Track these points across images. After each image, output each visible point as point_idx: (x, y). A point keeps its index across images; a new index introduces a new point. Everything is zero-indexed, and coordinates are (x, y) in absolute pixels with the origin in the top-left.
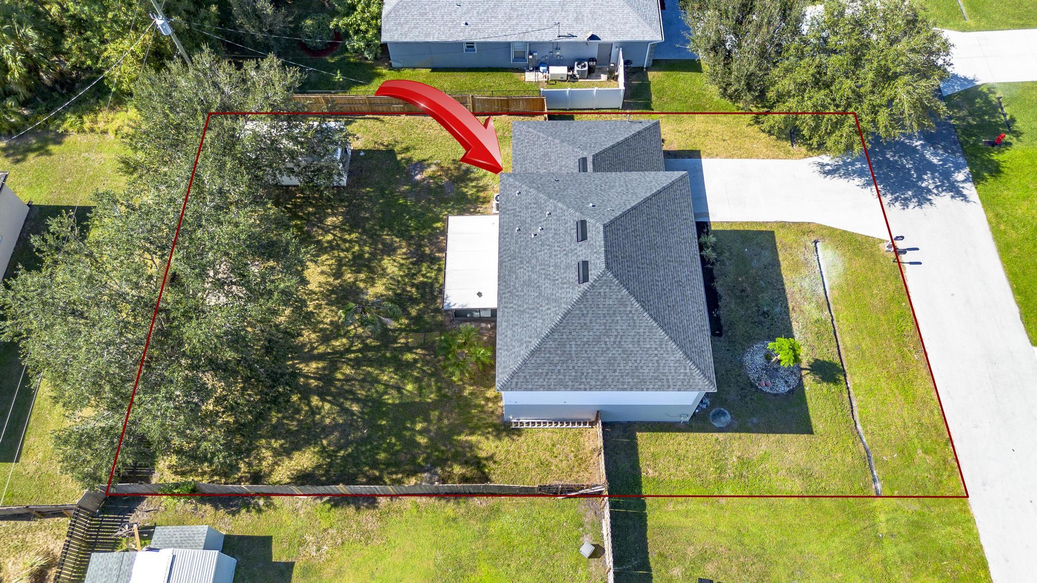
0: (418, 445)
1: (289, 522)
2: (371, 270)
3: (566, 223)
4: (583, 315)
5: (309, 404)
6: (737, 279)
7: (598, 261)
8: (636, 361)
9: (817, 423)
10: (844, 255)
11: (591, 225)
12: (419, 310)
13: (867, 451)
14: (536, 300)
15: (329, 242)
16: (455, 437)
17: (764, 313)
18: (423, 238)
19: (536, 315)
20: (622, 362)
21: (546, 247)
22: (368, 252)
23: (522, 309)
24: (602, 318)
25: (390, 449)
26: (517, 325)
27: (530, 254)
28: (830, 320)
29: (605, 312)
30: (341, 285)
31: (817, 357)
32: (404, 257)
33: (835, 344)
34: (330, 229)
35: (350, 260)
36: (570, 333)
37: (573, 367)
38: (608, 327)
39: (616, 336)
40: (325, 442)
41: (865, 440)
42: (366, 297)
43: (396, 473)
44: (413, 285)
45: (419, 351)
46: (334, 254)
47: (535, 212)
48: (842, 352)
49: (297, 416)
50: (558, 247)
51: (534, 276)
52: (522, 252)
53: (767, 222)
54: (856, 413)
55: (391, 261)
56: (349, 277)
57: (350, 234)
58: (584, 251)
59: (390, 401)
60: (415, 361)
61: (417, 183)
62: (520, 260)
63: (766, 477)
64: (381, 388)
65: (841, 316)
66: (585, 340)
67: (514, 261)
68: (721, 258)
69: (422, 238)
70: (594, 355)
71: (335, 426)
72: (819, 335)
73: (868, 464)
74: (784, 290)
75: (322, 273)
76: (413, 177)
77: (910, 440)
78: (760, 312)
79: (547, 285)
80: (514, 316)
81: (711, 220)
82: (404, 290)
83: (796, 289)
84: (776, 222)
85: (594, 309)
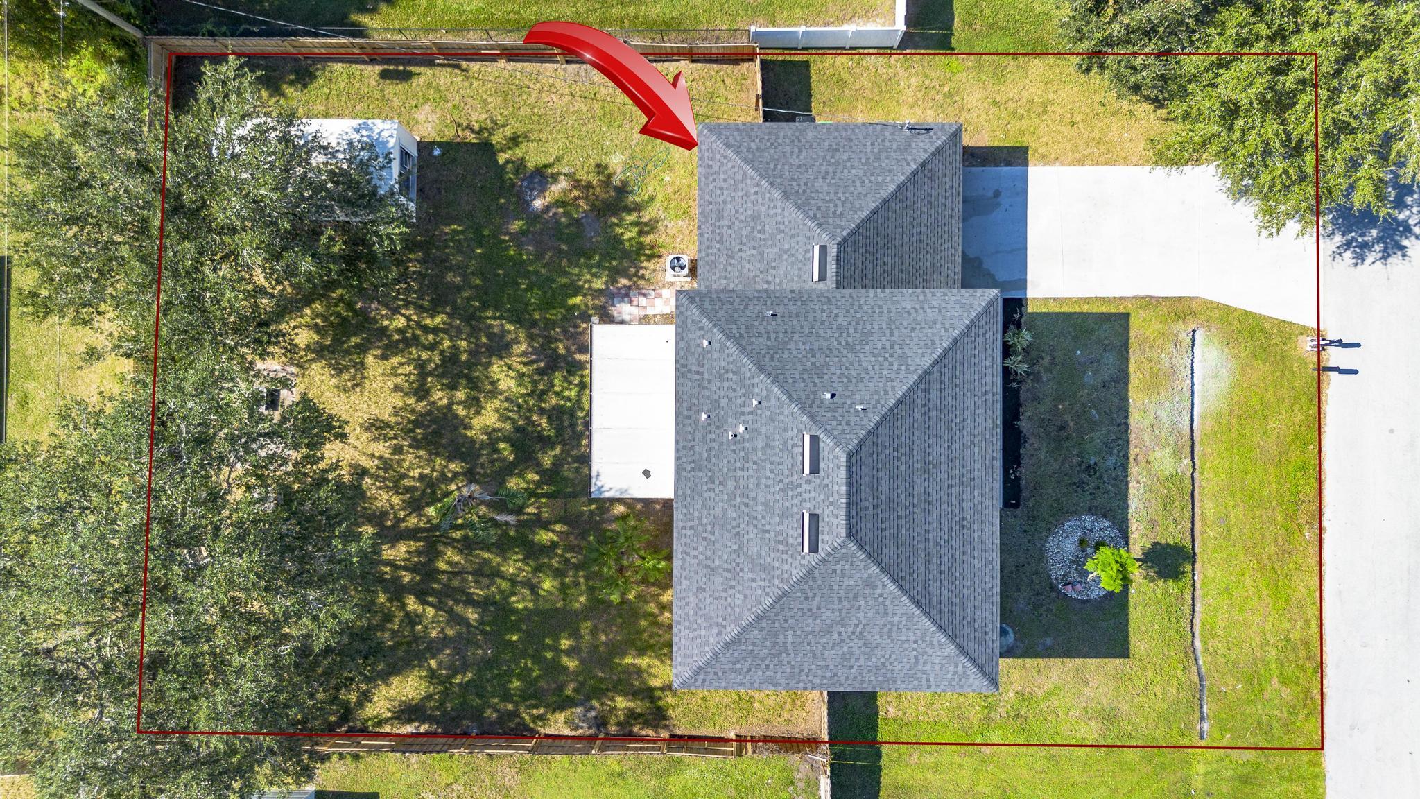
0: (565, 669)
1: (398, 775)
2: (474, 384)
3: (785, 430)
4: (807, 598)
5: (403, 606)
6: (1056, 406)
7: (835, 521)
8: (883, 656)
9: (1138, 644)
10: (1236, 357)
11: (827, 449)
12: (555, 456)
13: (1201, 679)
14: (734, 556)
15: (401, 331)
16: (617, 660)
17: (1089, 467)
18: (553, 324)
19: (733, 583)
20: (862, 656)
21: (751, 464)
22: (466, 351)
23: (713, 566)
24: (836, 602)
25: (524, 675)
26: (704, 590)
27: (725, 470)
28: (1189, 474)
29: (842, 594)
30: (429, 413)
31: (1158, 539)
32: (525, 360)
33: (1189, 515)
34: (399, 307)
35: (437, 366)
36: (786, 621)
37: (789, 663)
38: (844, 615)
39: (857, 626)
40: (433, 663)
41: (1201, 662)
42: (469, 433)
43: (536, 707)
44: (542, 412)
45: (558, 527)
46: (410, 353)
47: (735, 390)
48: (1198, 525)
49: (390, 626)
50: (772, 471)
51: (732, 513)
52: (713, 460)
53: (1121, 298)
54: (1197, 621)
55: (505, 368)
56: (439, 396)
57: (432, 317)
58: (813, 494)
59: (521, 606)
60: (554, 545)
61: (535, 217)
62: (709, 474)
63: (1051, 718)
64: (505, 585)
65: (1208, 465)
66: (809, 629)
67: (700, 474)
68: (1036, 368)
69: (550, 325)
70: (820, 648)
71: (445, 641)
72: (1167, 502)
73: (1198, 696)
74: (1127, 426)
75: (397, 388)
76: (528, 203)
77: (1266, 663)
78: (1084, 467)
79: (752, 536)
80: (701, 574)
81: (1029, 295)
82: (530, 421)
83: (1146, 423)
84: (1137, 298)
85: (825, 591)
